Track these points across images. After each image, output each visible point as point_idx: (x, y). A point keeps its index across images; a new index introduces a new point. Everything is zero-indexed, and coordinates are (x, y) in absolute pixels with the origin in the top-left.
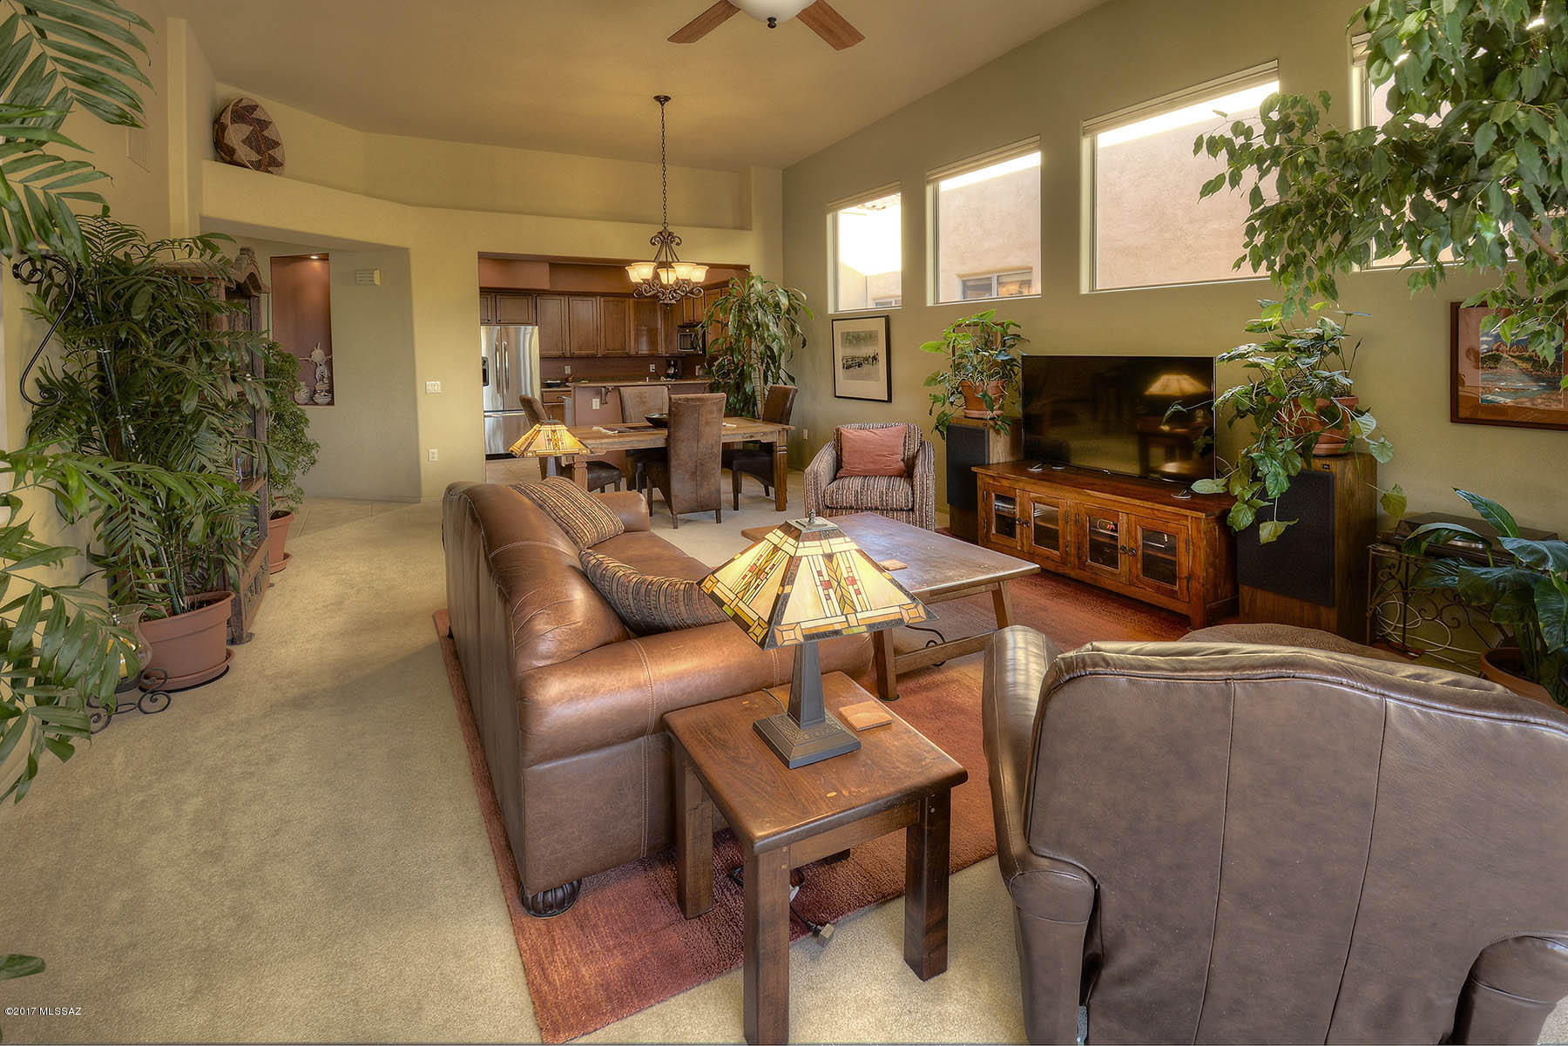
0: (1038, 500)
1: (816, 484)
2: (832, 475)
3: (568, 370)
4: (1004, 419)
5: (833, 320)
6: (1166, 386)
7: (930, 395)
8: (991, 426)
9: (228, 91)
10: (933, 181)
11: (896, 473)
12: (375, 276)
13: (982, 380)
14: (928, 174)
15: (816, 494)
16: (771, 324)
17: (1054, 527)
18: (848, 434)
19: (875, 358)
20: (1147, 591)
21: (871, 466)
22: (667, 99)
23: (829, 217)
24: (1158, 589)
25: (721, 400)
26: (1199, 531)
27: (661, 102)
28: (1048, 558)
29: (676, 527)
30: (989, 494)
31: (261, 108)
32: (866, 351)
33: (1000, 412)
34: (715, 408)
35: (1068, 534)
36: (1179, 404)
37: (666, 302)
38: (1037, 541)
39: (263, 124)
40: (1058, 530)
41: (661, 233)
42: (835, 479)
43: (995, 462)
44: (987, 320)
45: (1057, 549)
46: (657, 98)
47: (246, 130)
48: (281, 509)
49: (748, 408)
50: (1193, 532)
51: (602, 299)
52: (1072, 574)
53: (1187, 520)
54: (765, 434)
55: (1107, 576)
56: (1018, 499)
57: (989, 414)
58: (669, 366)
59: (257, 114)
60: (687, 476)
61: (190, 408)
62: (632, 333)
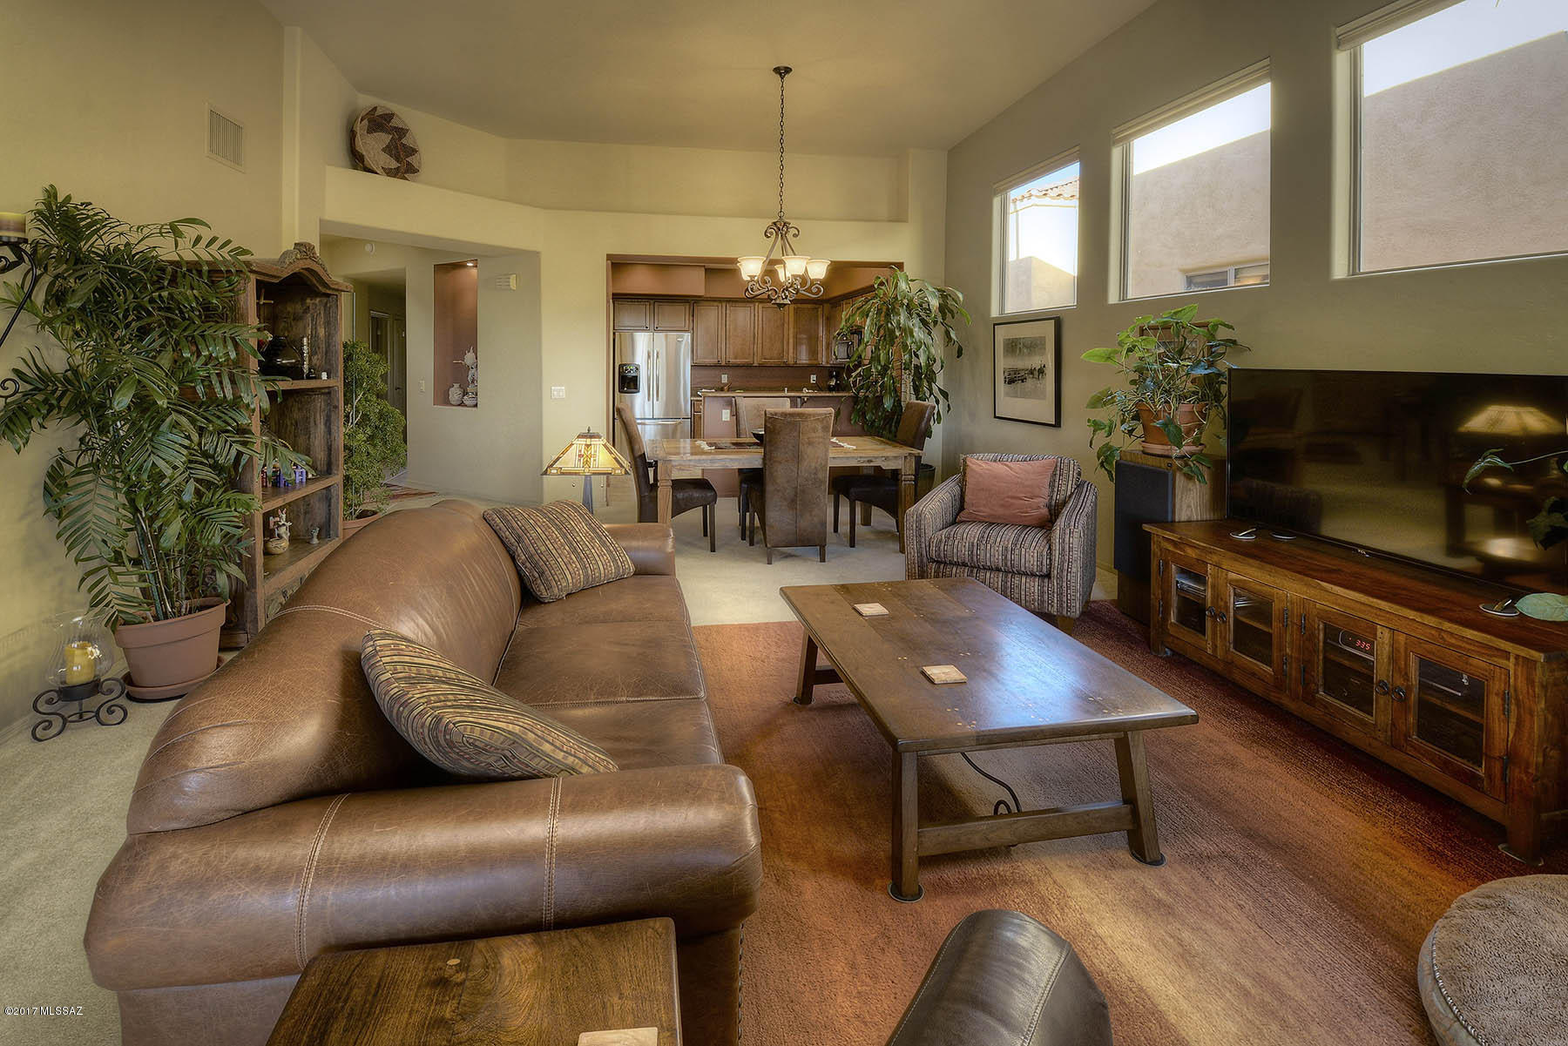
0: (1241, 585)
1: (919, 528)
2: (950, 518)
3: (725, 379)
4: (1200, 457)
5: (994, 325)
6: (1495, 422)
7: (1089, 421)
8: (1179, 469)
9: (366, 101)
10: (1121, 140)
11: (1034, 522)
12: (511, 280)
13: (1167, 402)
14: (1114, 131)
15: (919, 543)
16: (916, 329)
17: (1266, 629)
18: (974, 466)
19: (1041, 371)
20: (1423, 764)
21: (1000, 511)
22: (788, 70)
23: (996, 201)
24: (1445, 766)
25: (827, 416)
26: (1530, 682)
27: (780, 74)
28: (1254, 674)
29: (770, 563)
30: (1166, 565)
31: (397, 116)
32: (1035, 362)
33: (1193, 448)
34: (819, 426)
35: (1288, 644)
36: (1496, 454)
37: (778, 302)
38: (1239, 644)
39: (401, 132)
40: (1270, 635)
41: (775, 223)
42: (954, 523)
43: (1184, 518)
44: (1185, 320)
45: (1269, 664)
46: (777, 70)
47: (385, 138)
48: (369, 508)
49: (891, 426)
50: (1518, 681)
51: (761, 306)
52: (1292, 706)
53: (1508, 659)
54: (887, 458)
55: (1353, 723)
56: (1210, 580)
57: (1176, 452)
58: (831, 377)
59: (395, 123)
60: (785, 503)
61: (120, 405)
62: (791, 341)
